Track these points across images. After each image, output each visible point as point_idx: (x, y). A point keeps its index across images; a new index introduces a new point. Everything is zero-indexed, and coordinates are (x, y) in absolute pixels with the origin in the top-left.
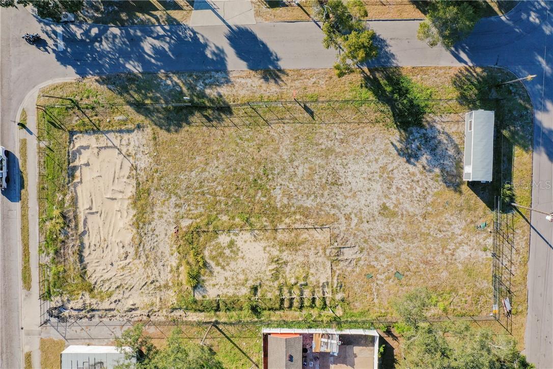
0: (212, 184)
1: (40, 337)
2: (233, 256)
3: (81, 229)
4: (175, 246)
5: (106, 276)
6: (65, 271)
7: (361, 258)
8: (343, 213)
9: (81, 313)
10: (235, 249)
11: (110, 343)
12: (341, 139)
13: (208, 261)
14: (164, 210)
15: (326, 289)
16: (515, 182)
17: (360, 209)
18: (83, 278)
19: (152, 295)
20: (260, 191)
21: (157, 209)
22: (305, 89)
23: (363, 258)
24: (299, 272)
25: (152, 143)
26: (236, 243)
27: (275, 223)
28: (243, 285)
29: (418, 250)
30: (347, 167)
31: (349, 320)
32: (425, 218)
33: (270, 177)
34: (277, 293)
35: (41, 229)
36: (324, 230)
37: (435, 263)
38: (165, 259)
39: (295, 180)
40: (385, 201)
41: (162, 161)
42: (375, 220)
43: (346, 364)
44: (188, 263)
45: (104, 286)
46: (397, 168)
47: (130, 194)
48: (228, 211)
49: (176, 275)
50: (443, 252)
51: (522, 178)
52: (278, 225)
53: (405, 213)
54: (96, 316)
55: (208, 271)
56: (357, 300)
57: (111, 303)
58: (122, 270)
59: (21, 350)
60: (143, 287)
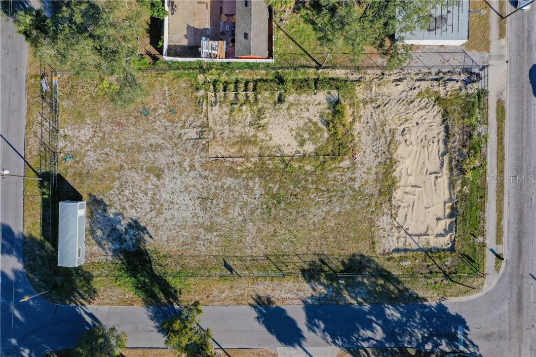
0: (320, 200)
1: (489, 54)
2: (301, 132)
3: (446, 159)
4: (356, 141)
5: (423, 112)
6: (463, 118)
7: (181, 129)
8: (196, 171)
9: (449, 77)
10: (299, 139)
11: (421, 48)
12: (198, 240)
13: (324, 127)
14: (365, 175)
15: (213, 99)
16: (39, 199)
17: (181, 175)
18: (445, 111)
19: (379, 94)
20: (275, 193)
21: (373, 176)
22: (231, 287)
23: (179, 129)
24: (238, 116)
25: (376, 239)
26: (298, 144)
27: (261, 162)
28: (292, 104)
29: (127, 136)
30: (194, 214)
31: (191, 71)
32: (121, 166)
33: (265, 206)
34: (259, 96)
35: (485, 159)
36: (215, 156)
37: (111, 124)
38: (366, 129)
39: (242, 203)
40: (158, 182)
41: (367, 221)
42: (168, 164)
43: (194, 28)
44: (344, 125)
45: (425, 103)
46: (147, 213)
47: (398, 191)
48: (305, 174)
49: (355, 114)
50: (104, 134)
51: (32, 203)
52: (258, 161)
53: (140, 171)
54: (433, 74)
55: (325, 118)
56: (184, 89)
57: (419, 87)
58: (408, 118)
59: (509, 41)
60: (388, 102)
